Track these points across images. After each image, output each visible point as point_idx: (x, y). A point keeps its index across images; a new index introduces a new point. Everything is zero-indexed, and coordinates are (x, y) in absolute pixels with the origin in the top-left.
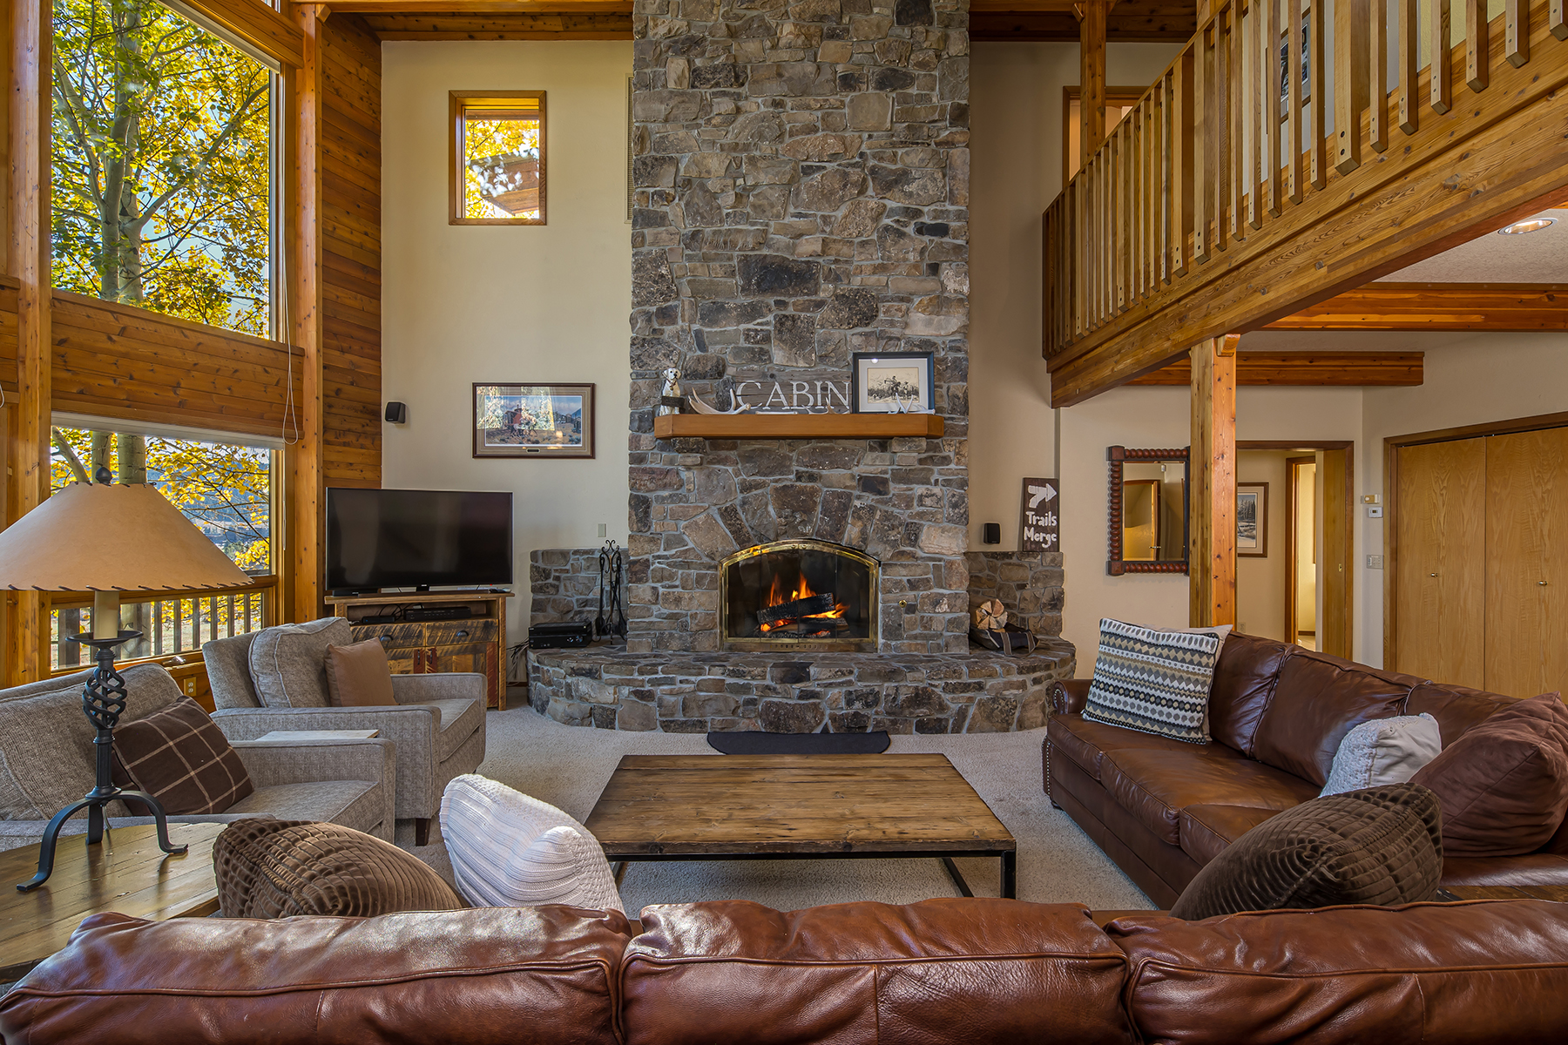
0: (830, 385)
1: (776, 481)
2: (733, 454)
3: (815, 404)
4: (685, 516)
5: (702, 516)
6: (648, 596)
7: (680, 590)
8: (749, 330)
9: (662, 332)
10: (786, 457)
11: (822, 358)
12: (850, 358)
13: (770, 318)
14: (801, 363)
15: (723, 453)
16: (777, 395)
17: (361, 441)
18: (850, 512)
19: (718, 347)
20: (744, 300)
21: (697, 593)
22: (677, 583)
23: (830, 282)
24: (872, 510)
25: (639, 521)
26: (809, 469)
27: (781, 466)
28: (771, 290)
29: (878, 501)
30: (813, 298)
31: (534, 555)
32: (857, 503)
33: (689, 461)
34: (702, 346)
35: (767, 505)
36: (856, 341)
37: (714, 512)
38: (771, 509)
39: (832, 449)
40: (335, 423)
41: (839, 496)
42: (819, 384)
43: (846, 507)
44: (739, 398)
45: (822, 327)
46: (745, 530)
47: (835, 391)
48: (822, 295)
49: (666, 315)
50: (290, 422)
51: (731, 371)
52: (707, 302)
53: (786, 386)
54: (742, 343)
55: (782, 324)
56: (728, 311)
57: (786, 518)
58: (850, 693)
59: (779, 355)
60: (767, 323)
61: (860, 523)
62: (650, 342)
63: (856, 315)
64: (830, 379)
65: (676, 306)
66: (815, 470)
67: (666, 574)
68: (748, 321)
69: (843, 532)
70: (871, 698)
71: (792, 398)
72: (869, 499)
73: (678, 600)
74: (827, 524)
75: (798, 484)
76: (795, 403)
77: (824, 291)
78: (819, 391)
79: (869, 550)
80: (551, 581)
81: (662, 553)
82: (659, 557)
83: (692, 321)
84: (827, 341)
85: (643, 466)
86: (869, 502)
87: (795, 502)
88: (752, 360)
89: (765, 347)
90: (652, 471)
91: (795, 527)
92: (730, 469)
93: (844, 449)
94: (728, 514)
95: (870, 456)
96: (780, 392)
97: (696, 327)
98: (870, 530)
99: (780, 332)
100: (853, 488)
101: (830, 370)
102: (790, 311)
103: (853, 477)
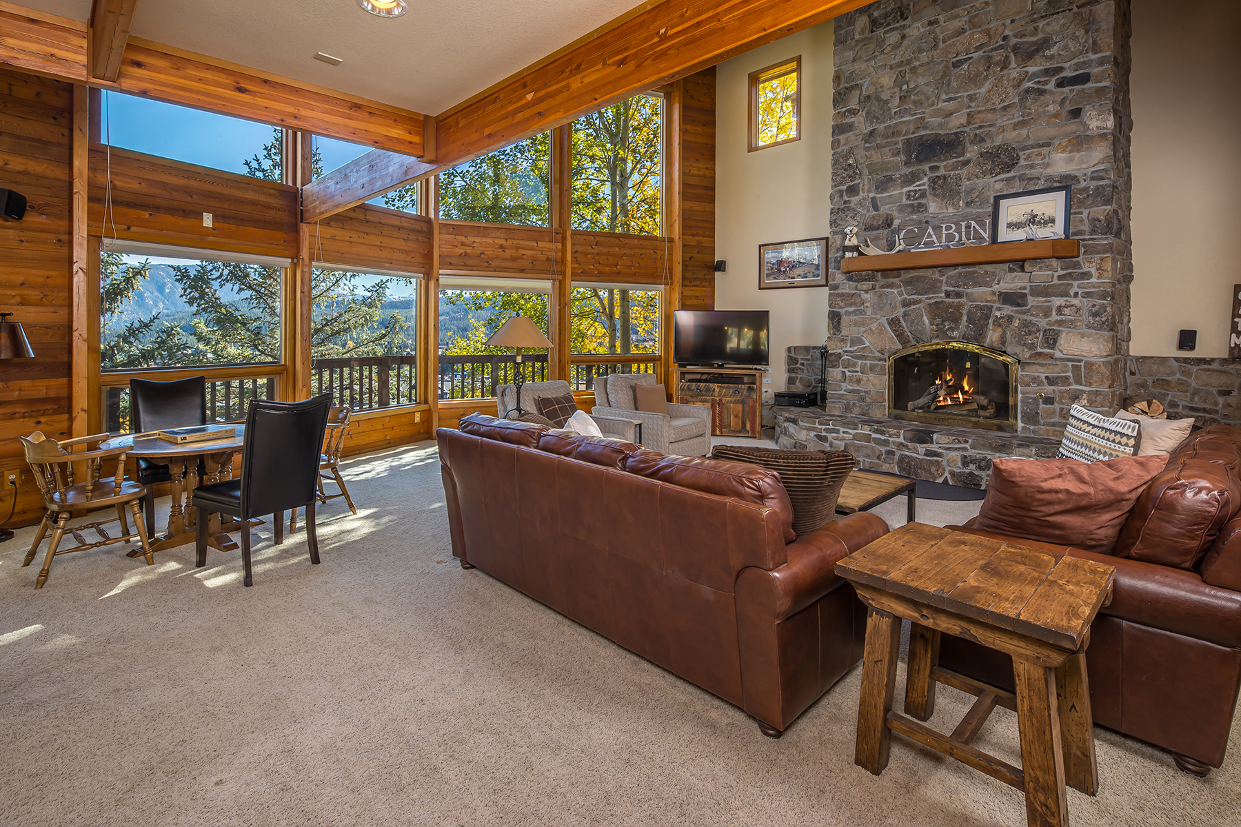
0: (973, 223)
1: (929, 298)
2: (897, 281)
3: (960, 239)
4: (863, 324)
5: (875, 325)
6: (839, 377)
7: (859, 374)
8: (910, 191)
9: (849, 202)
10: (937, 281)
11: (968, 204)
12: (992, 201)
13: (925, 180)
14: (951, 210)
15: (891, 280)
16: (930, 236)
17: (704, 283)
18: (991, 321)
19: (887, 206)
20: (907, 171)
21: (871, 376)
22: (858, 369)
23: (975, 144)
24: (1010, 319)
25: (835, 327)
26: (956, 289)
27: (933, 287)
28: (927, 160)
29: (1017, 312)
30: (961, 159)
31: (789, 349)
32: (998, 314)
33: (865, 287)
34: (876, 208)
35: (922, 316)
36: (998, 186)
37: (884, 321)
38: (925, 318)
39: (976, 272)
40: (689, 275)
41: (982, 308)
42: (963, 224)
43: (987, 317)
44: (901, 241)
45: (969, 179)
46: (906, 334)
47: (978, 227)
48: (968, 155)
49: (853, 190)
50: (666, 276)
51: (896, 222)
52: (880, 177)
53: (937, 229)
54: (904, 201)
55: (935, 183)
56: (895, 180)
57: (937, 325)
58: (966, 457)
59: (933, 207)
60: (923, 184)
61: (1000, 330)
62: (842, 210)
63: (998, 165)
64: (973, 219)
65: (859, 183)
66: (961, 289)
67: (851, 363)
68: (909, 185)
69: (985, 337)
70: (983, 464)
71: (941, 237)
72: (1008, 310)
73: (859, 381)
74: (971, 330)
75: (947, 300)
76: (944, 240)
77: (970, 152)
78: (963, 229)
79: (1009, 350)
80: (798, 365)
81: (848, 349)
82: (846, 352)
83: (869, 191)
84: (972, 189)
85: (837, 291)
86: (1009, 313)
87: (944, 314)
88: (913, 212)
89: (923, 201)
90: (843, 295)
91: (945, 333)
92: (895, 291)
93: (986, 272)
94: (894, 323)
95: (1010, 276)
96: (932, 233)
97: (871, 195)
98: (1008, 335)
99: (934, 189)
100: (995, 302)
101: (975, 211)
102: (942, 172)
103: (994, 293)
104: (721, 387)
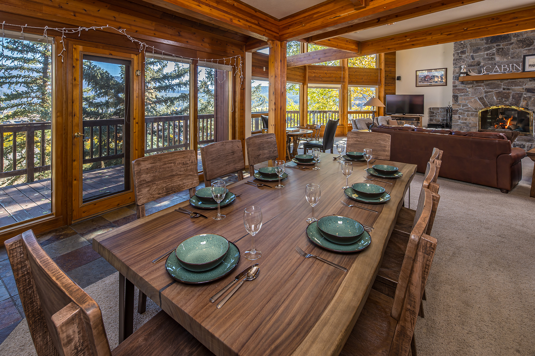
0: (515, 65)
1: (496, 90)
2: (482, 84)
3: (509, 70)
4: (468, 100)
5: (473, 100)
6: (457, 118)
7: (466, 117)
8: (488, 53)
9: (462, 56)
10: (499, 84)
11: (512, 58)
12: (522, 57)
13: (495, 49)
14: (505, 60)
15: (480, 84)
16: (496, 69)
18: (522, 98)
19: (478, 58)
20: (487, 46)
21: (471, 118)
22: (466, 115)
23: (515, 37)
24: (530, 97)
25: (455, 101)
26: (508, 87)
27: (498, 86)
28: (495, 42)
29: (533, 95)
30: (509, 42)
31: (430, 108)
32: (525, 96)
33: (469, 87)
34: (473, 58)
35: (493, 96)
36: (525, 52)
37: (477, 98)
38: (494, 97)
39: (516, 81)
40: (387, 82)
41: (518, 94)
42: (511, 65)
43: (521, 97)
44: (484, 71)
45: (513, 49)
46: (486, 103)
47: (517, 66)
48: (512, 41)
49: (463, 52)
50: (379, 83)
51: (482, 64)
52: (475, 48)
53: (500, 66)
54: (485, 56)
55: (498, 50)
56: (481, 49)
57: (499, 100)
58: (515, 144)
59: (497, 59)
60: (494, 51)
61: (526, 101)
62: (458, 59)
63: (525, 45)
64: (514, 63)
65: (466, 50)
66: (509, 87)
67: (462, 113)
68: (487, 51)
69: (520, 104)
70: (522, 146)
71: (501, 69)
72: (529, 94)
73: (466, 119)
74: (514, 101)
75: (504, 91)
76: (502, 70)
77: (513, 40)
78: (511, 67)
79: (529, 108)
80: (434, 114)
81: (461, 108)
82: (461, 109)
83: (470, 53)
84: (514, 53)
85: (456, 88)
86: (530, 95)
87: (503, 96)
88: (489, 60)
89: (493, 57)
90: (459, 89)
91: (503, 102)
92: (482, 88)
93: (520, 81)
94: (481, 99)
95: (530, 83)
96: (497, 68)
97: (471, 54)
98: (529, 103)
99: (498, 52)
100: (524, 92)
101: (515, 60)
102: (501, 46)
103: (523, 89)
104: (406, 122)
